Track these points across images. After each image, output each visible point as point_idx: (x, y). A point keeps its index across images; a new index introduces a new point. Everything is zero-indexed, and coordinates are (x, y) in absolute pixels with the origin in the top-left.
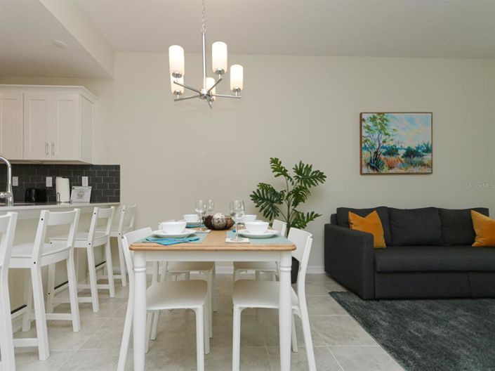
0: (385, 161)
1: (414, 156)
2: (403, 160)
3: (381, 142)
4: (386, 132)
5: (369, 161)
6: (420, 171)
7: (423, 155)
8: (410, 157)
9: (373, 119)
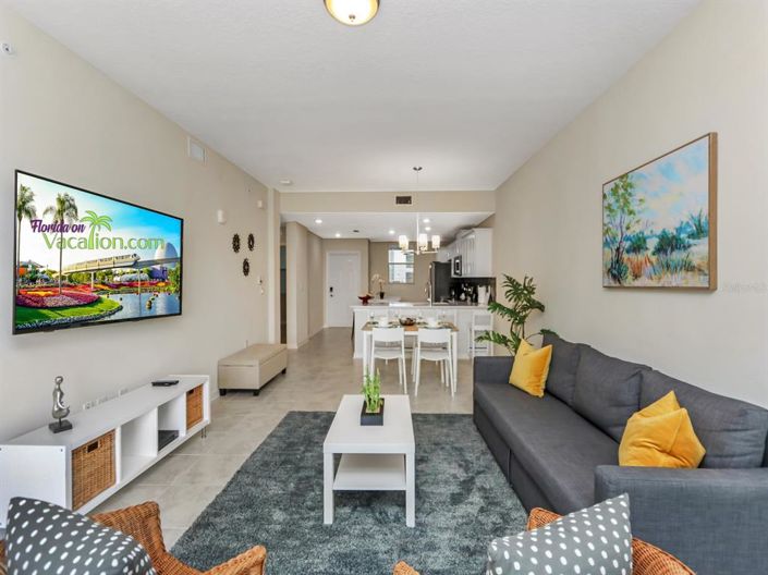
0: (629, 265)
1: (672, 250)
2: (653, 259)
3: (624, 229)
4: (631, 208)
5: (609, 266)
6: (683, 284)
7: (689, 246)
8: (665, 252)
9: (615, 191)
